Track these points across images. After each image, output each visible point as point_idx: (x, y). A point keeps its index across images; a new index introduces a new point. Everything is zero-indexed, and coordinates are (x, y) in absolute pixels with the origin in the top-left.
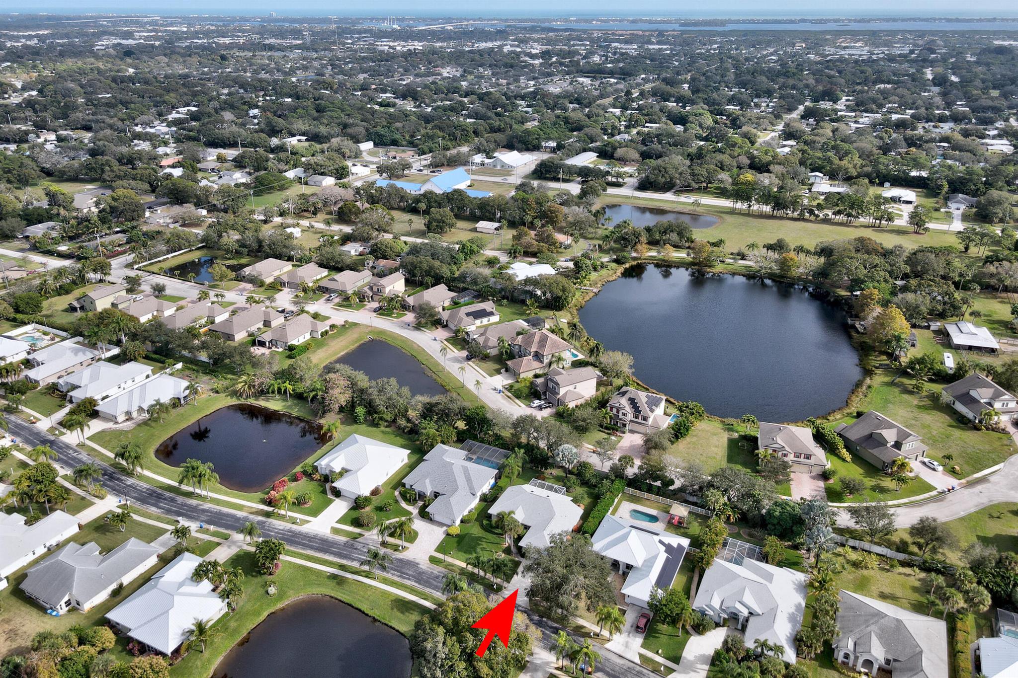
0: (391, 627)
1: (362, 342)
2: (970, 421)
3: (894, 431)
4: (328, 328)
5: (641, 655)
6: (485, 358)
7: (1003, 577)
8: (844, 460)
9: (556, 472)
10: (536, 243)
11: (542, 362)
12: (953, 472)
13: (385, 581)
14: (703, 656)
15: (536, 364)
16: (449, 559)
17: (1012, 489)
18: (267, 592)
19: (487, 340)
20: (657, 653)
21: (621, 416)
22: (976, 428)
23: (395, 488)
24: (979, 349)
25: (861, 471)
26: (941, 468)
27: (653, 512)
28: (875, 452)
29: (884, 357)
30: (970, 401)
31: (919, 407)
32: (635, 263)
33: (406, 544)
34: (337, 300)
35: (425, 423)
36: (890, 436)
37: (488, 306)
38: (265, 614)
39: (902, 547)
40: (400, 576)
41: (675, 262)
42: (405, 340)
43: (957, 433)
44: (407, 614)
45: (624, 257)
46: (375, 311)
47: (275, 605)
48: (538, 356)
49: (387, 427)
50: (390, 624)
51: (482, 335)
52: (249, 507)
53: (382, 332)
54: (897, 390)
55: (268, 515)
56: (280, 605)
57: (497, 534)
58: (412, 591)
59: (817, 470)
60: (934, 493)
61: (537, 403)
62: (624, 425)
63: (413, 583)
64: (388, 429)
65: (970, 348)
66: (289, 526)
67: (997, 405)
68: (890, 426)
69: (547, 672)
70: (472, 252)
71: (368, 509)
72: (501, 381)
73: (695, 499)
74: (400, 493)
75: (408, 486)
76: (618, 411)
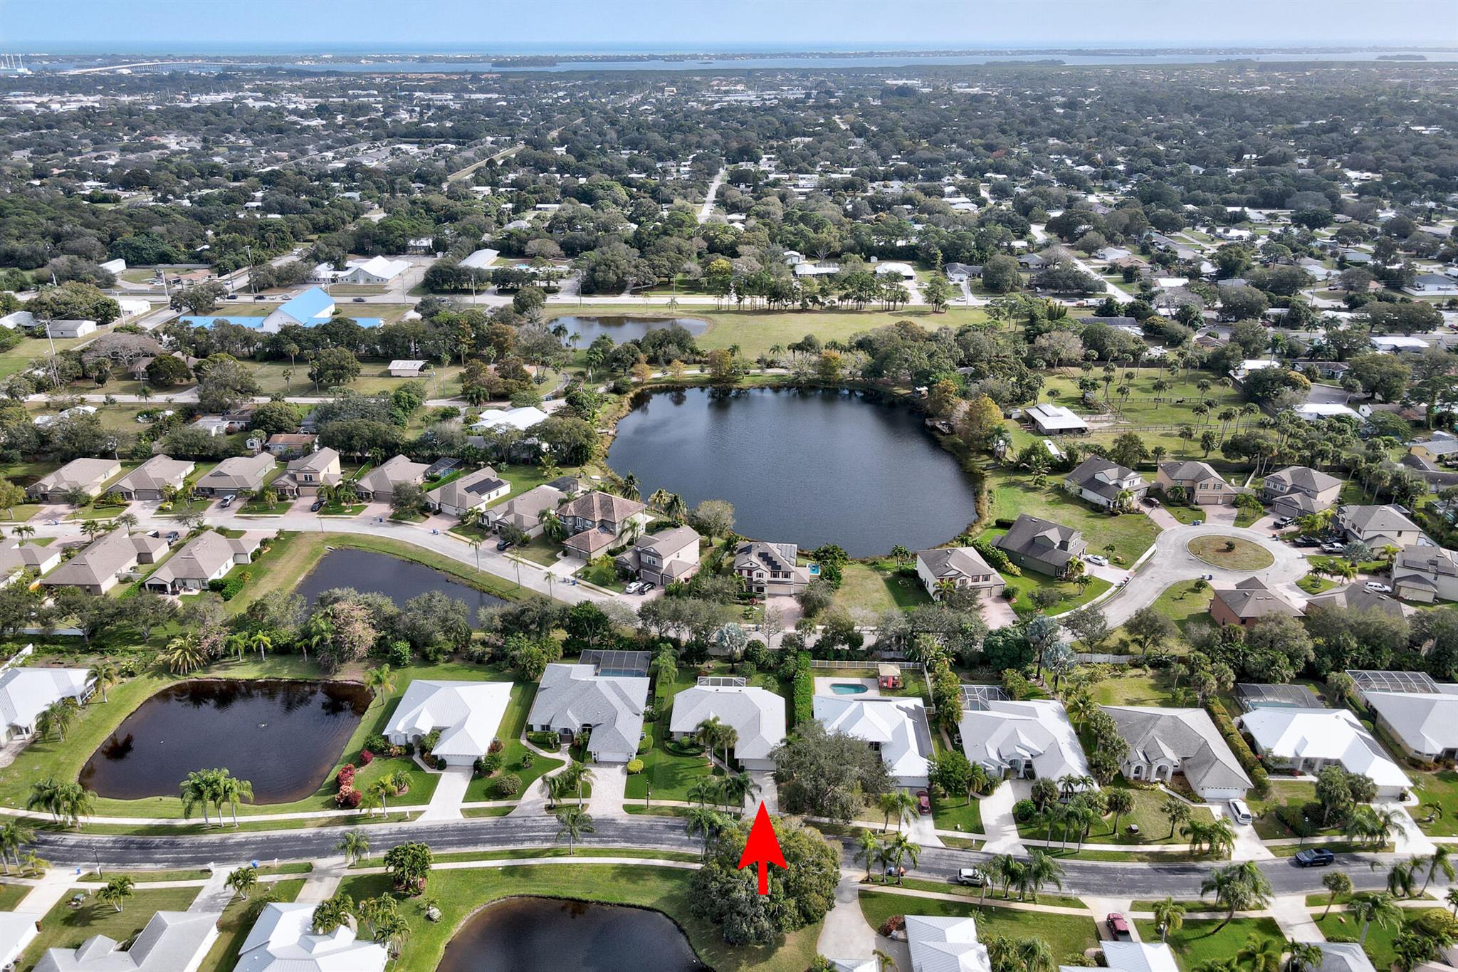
0: (629, 906)
1: (320, 557)
2: (1103, 507)
3: (1055, 530)
4: (258, 546)
5: (941, 838)
6: (524, 543)
7: (1231, 651)
8: (1013, 575)
9: (713, 664)
10: (501, 380)
11: (612, 533)
12: (1117, 563)
13: (585, 853)
14: (1003, 817)
15: (606, 538)
16: (652, 803)
17: (1176, 568)
18: (429, 918)
19: (519, 518)
20: (956, 829)
21: (755, 578)
22: (1114, 514)
23: (517, 735)
24: (1069, 431)
25: (1036, 583)
26: (1106, 562)
27: (857, 681)
28: (1044, 558)
29: (985, 457)
30: (1098, 486)
31: (1050, 503)
32: (638, 390)
33: (584, 801)
34: (238, 504)
35: (513, 642)
36: (1054, 536)
37: (487, 473)
38: (442, 947)
39: (1122, 649)
40: (601, 841)
41: (689, 382)
42: (389, 542)
43: (1099, 523)
44: (641, 882)
45: (625, 384)
46: (313, 510)
47: (449, 931)
48: (606, 526)
49: (448, 661)
50: (625, 902)
51: (507, 513)
52: (312, 819)
53: (344, 538)
54: (1018, 489)
55: (351, 821)
56: (456, 929)
57: (692, 755)
58: (630, 854)
59: (997, 591)
60: (1113, 589)
61: (634, 586)
62: (761, 589)
63: (624, 844)
64: (450, 665)
65: (1061, 431)
66: (395, 826)
67: (1125, 485)
68: (1050, 526)
69: (853, 890)
70: (412, 404)
71: (497, 774)
72: (564, 569)
73: (892, 655)
74: (528, 740)
75: (537, 728)
76: (750, 572)
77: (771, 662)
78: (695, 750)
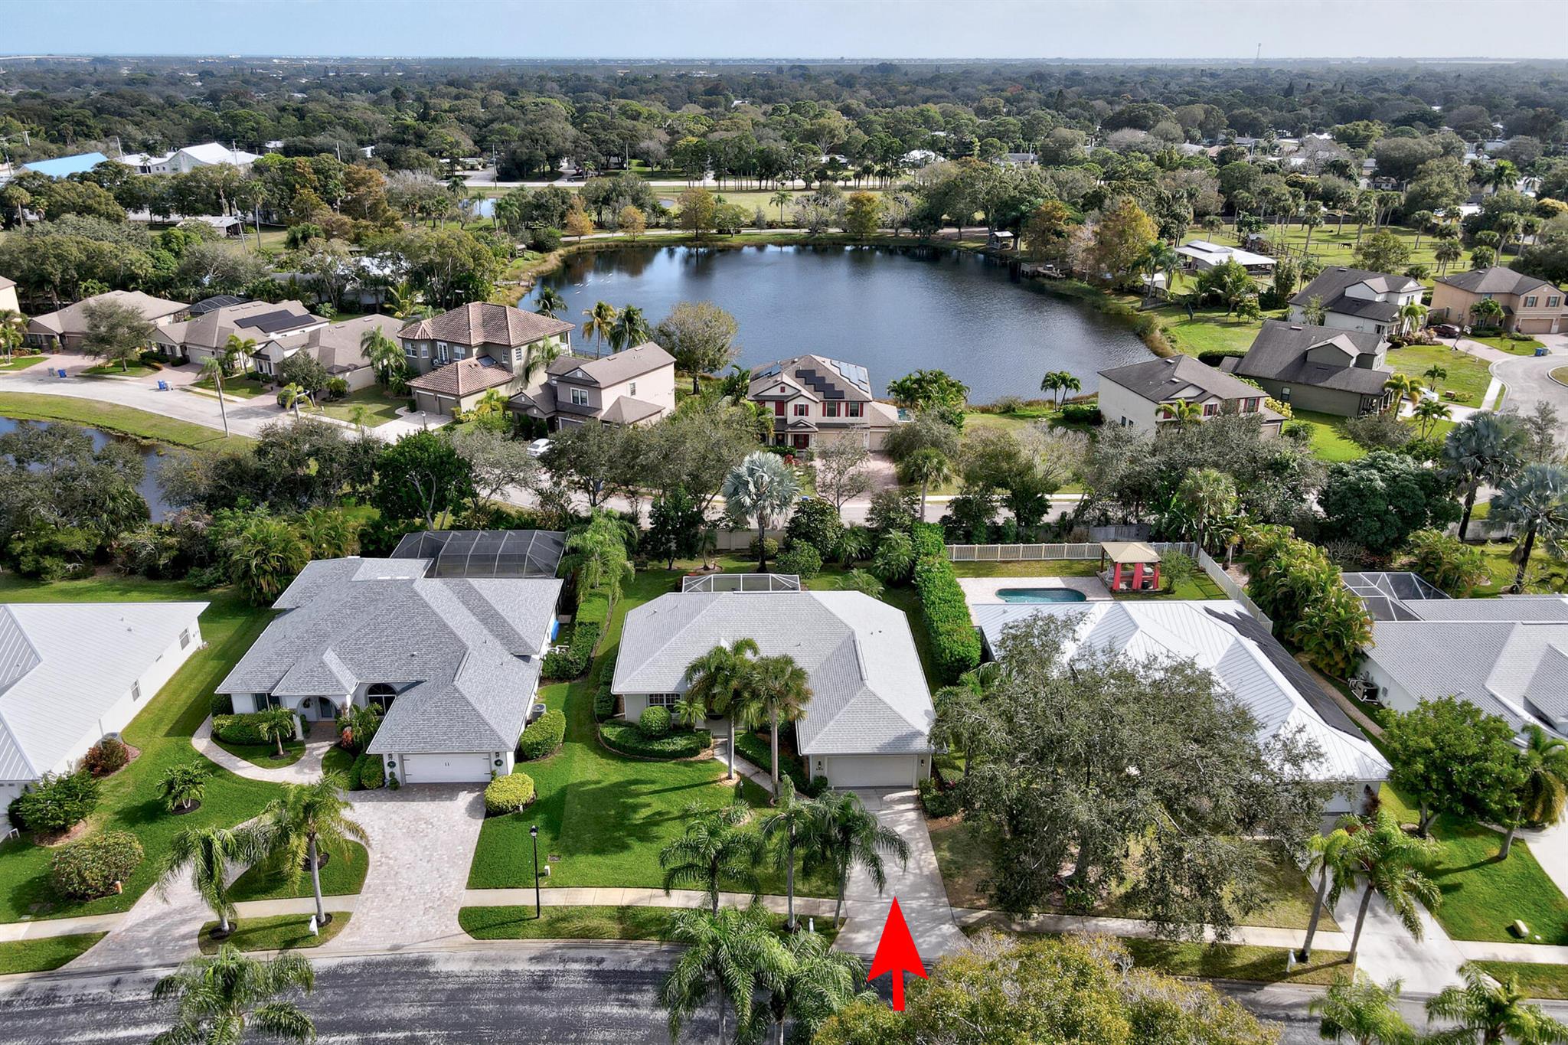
5: (1482, 966)
6: (338, 395)
9: (717, 562)
11: (506, 368)
15: (492, 375)
16: (553, 898)
20: (1515, 934)
21: (791, 417)
23: (186, 726)
28: (1333, 384)
33: (332, 904)
35: (230, 520)
48: (492, 355)
49: (73, 577)
51: (305, 348)
57: (673, 755)
62: (804, 441)
64: (81, 582)
71: (83, 831)
72: (404, 430)
74: (216, 738)
75: (243, 706)
76: (780, 404)
77: (852, 547)
78: (680, 743)
